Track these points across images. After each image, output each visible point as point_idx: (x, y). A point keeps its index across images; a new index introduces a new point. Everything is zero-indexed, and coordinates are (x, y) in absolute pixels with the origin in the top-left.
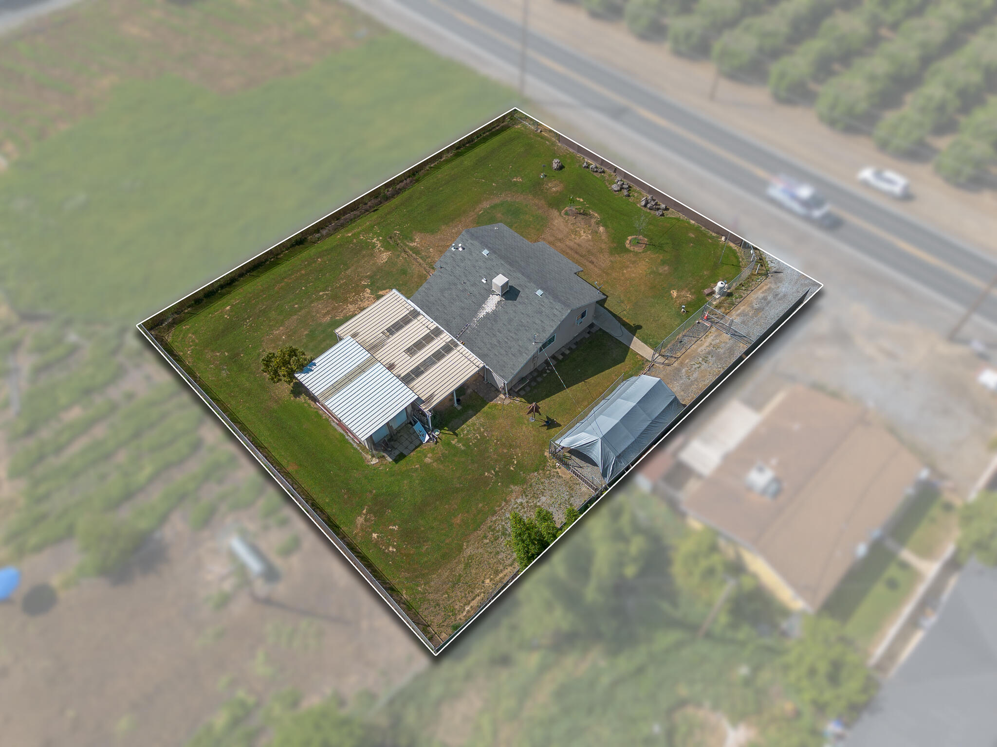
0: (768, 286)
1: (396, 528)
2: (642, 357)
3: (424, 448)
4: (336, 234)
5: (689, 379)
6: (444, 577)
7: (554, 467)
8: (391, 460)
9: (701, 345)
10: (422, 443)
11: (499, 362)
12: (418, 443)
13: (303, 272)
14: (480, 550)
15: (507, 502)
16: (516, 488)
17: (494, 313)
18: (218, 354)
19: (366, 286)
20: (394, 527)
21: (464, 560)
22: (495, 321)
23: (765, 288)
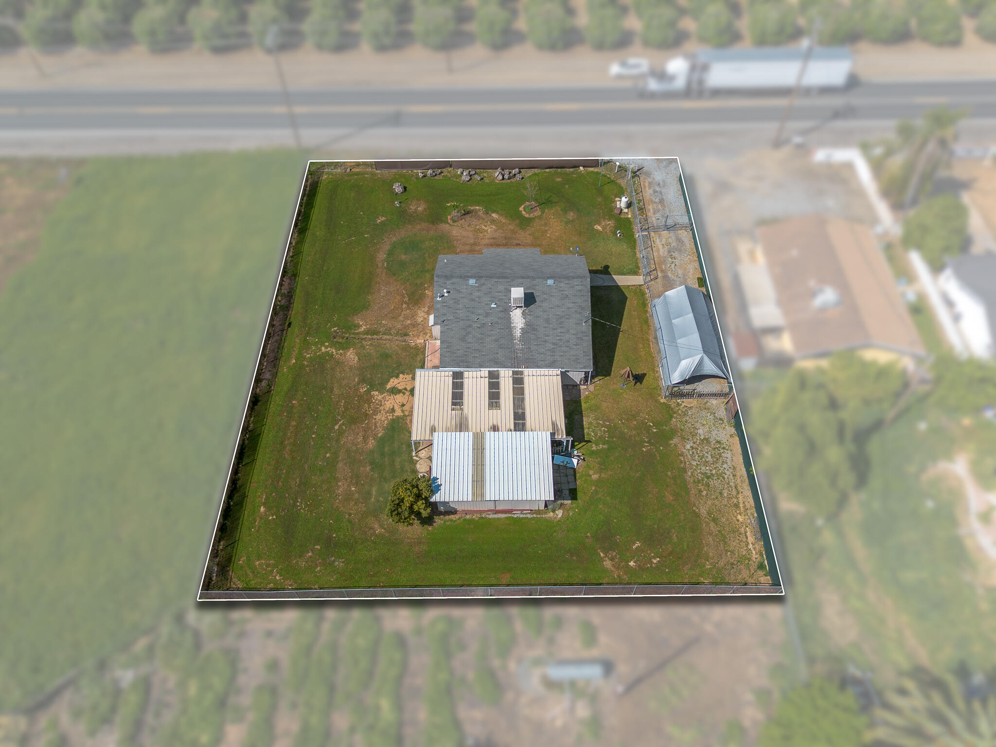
0: (647, 182)
1: (638, 544)
2: (634, 285)
3: (580, 471)
4: (279, 370)
5: (680, 277)
6: (712, 542)
7: (678, 405)
8: (570, 502)
9: (658, 250)
10: (574, 469)
11: (570, 359)
12: (572, 472)
13: (294, 423)
14: (709, 502)
15: (682, 454)
16: (675, 441)
17: (527, 324)
18: (310, 554)
19: (368, 392)
20: (636, 545)
21: (708, 519)
22: (535, 330)
23: (647, 184)
